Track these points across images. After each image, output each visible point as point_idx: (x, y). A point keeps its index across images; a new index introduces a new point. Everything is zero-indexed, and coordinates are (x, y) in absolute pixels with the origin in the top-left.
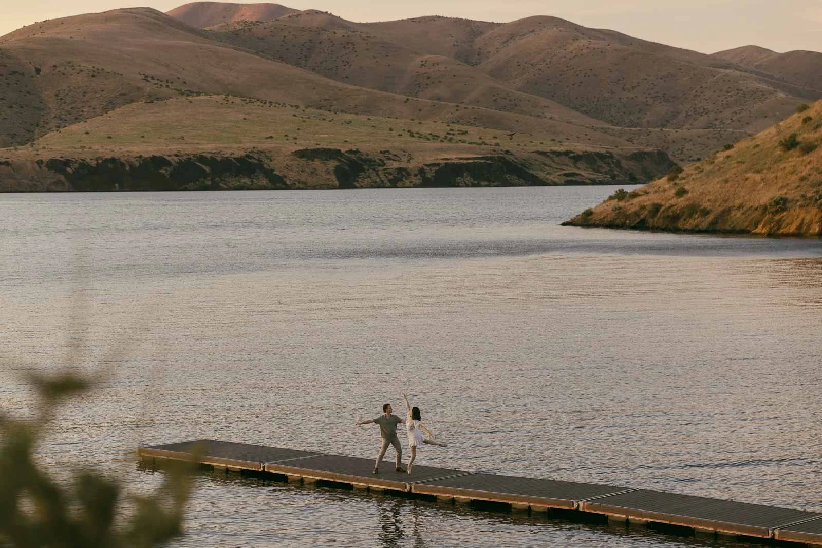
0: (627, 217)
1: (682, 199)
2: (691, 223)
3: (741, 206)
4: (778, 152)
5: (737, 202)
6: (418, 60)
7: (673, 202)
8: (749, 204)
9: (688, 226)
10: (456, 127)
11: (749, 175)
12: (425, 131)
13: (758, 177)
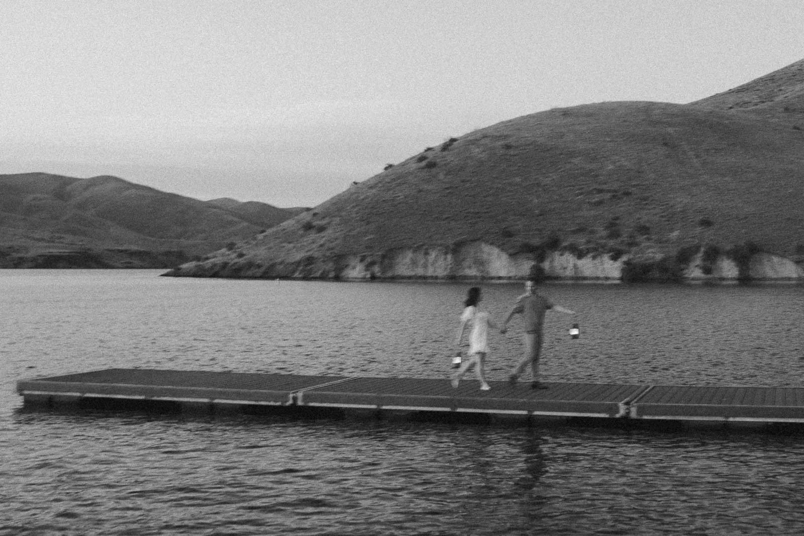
0: (205, 270)
1: (242, 259)
2: (250, 273)
3: (281, 263)
4: (301, 232)
5: (280, 260)
6: (31, 196)
7: (236, 260)
8: (287, 261)
9: (247, 274)
10: (57, 235)
11: (284, 245)
12: (37, 236)
13: (291, 245)
